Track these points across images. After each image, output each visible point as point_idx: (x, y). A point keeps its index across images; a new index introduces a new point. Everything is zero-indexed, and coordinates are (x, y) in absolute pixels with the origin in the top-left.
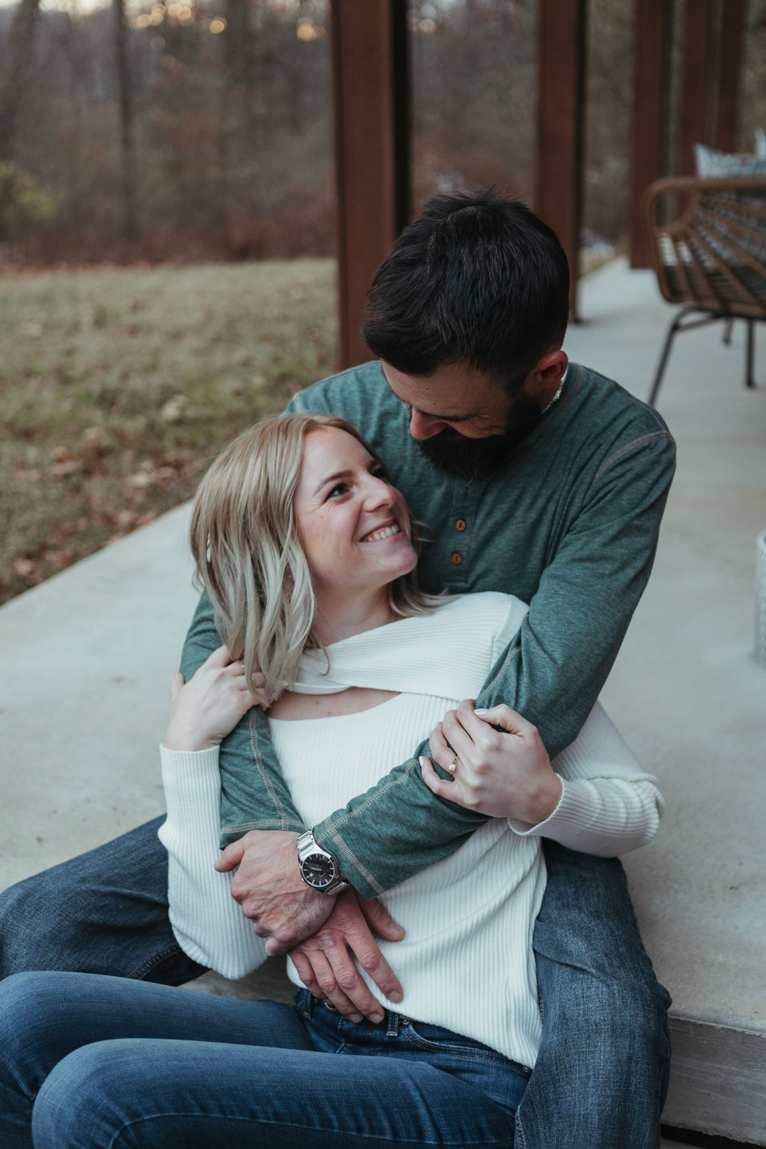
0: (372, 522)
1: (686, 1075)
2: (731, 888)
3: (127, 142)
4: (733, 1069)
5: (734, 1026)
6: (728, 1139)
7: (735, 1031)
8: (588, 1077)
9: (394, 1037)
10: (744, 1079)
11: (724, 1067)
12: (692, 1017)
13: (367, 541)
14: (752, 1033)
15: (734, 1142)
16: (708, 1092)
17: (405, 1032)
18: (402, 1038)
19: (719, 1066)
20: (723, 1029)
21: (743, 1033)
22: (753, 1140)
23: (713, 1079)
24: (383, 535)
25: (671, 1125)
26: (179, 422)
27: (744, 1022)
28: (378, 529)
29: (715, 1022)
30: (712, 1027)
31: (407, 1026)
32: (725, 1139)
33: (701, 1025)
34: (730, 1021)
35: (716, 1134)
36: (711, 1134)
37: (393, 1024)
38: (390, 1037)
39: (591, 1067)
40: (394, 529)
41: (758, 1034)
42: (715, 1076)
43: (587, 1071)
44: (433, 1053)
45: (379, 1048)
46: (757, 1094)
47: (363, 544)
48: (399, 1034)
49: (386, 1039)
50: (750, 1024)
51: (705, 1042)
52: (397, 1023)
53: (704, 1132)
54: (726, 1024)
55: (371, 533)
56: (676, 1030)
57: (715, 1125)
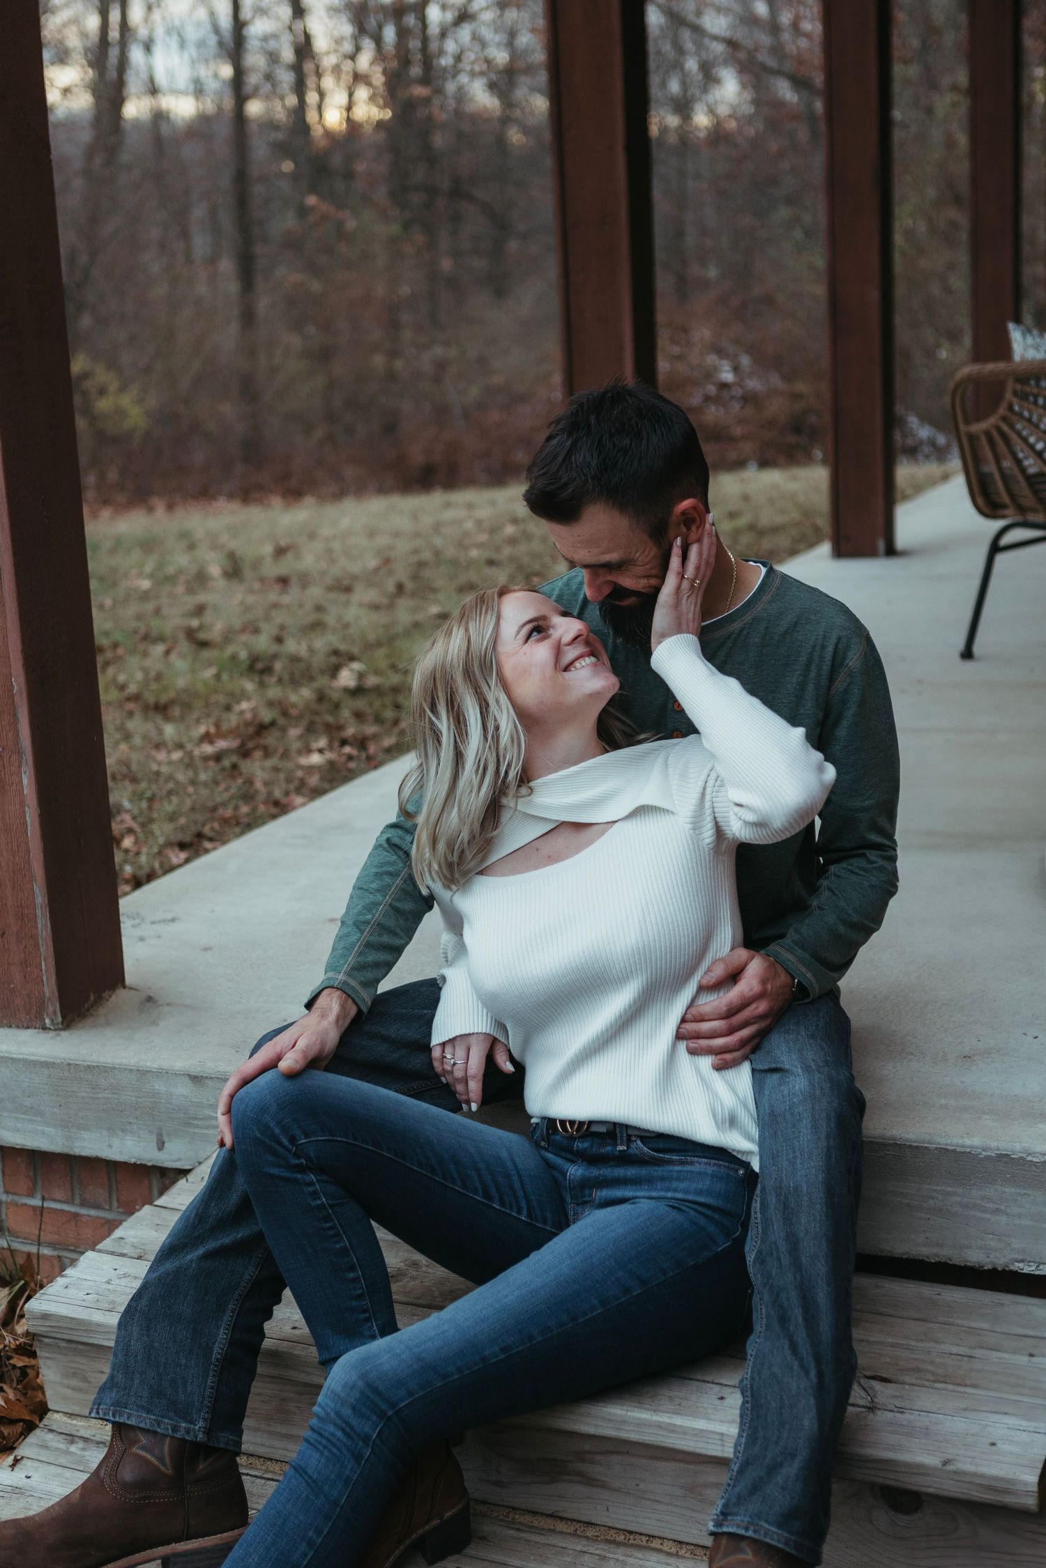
0: (571, 653)
1: (906, 1201)
2: (965, 1057)
3: (248, 317)
4: (949, 1189)
5: (946, 1145)
6: (948, 1264)
7: (947, 1150)
8: (795, 1157)
9: (624, 1151)
10: (959, 1199)
11: (939, 1188)
12: (908, 1140)
13: (570, 671)
14: (963, 1150)
15: (955, 1266)
16: (928, 1216)
17: (633, 1145)
18: (631, 1151)
19: (935, 1188)
20: (937, 1148)
21: (954, 1151)
22: (971, 1262)
23: (931, 1202)
24: (583, 663)
25: (896, 1256)
26: (358, 691)
27: (955, 1141)
28: (577, 659)
29: (929, 1142)
30: (926, 1147)
31: (635, 1141)
32: (945, 1264)
33: (917, 1146)
34: (943, 1141)
35: (938, 1260)
36: (933, 1261)
37: (622, 1137)
38: (620, 1151)
39: (797, 1149)
40: (593, 659)
41: (968, 1150)
42: (933, 1198)
43: (794, 1152)
44: (659, 1165)
45: (612, 1163)
46: (972, 1213)
47: (566, 675)
48: (628, 1147)
49: (617, 1153)
50: (960, 1141)
51: (921, 1164)
52: (625, 1138)
53: (926, 1259)
54: (939, 1144)
55: (571, 663)
56: (895, 1155)
57: (935, 1250)
